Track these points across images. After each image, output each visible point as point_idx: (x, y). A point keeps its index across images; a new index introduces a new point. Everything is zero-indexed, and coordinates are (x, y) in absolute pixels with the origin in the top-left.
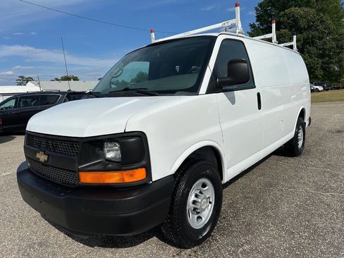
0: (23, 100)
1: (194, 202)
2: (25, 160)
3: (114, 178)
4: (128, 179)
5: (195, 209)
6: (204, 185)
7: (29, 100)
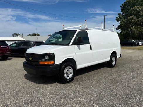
0: (18, 44)
1: (67, 72)
2: (26, 61)
3: (46, 63)
4: (50, 63)
5: (67, 74)
6: (70, 68)
7: (20, 44)
